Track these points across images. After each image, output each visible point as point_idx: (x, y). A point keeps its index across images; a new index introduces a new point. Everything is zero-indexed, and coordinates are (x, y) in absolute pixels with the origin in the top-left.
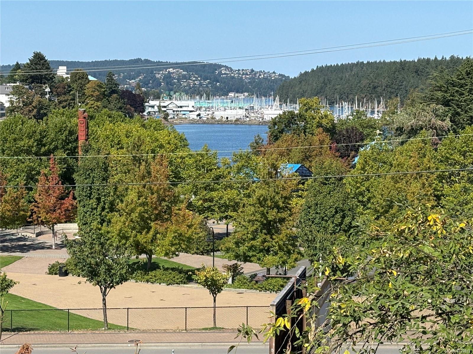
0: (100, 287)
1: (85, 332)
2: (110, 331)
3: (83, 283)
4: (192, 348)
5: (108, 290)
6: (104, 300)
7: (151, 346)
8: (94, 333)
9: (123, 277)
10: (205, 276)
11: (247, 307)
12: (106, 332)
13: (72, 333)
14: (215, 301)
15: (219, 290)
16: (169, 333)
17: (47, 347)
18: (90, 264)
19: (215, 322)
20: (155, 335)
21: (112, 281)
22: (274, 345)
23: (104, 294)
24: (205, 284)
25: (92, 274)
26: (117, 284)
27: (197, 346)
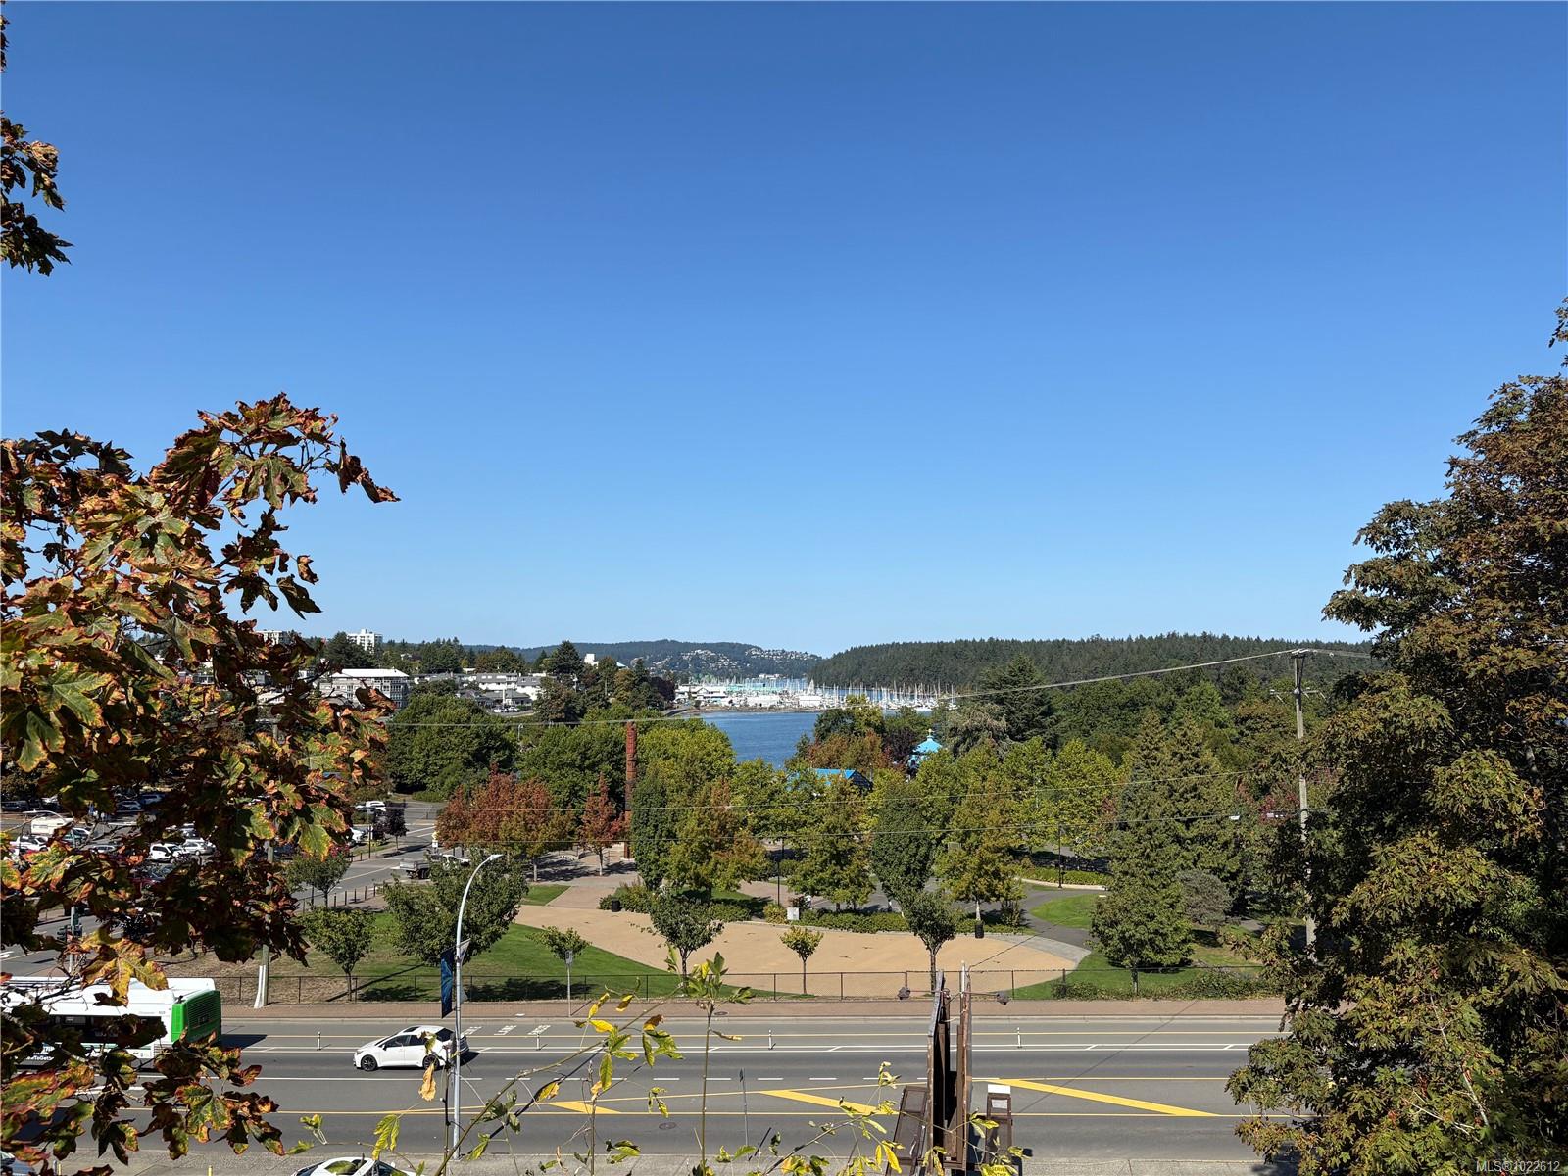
0: (681, 949)
1: (665, 1001)
4: (787, 1023)
5: (689, 951)
7: (741, 1020)
8: (676, 1003)
9: (705, 938)
10: (795, 938)
11: (842, 974)
13: (651, 1002)
14: (804, 965)
15: (810, 952)
16: (756, 1002)
18: (671, 925)
19: (805, 989)
20: (741, 1005)
21: (694, 942)
23: (684, 957)
24: (795, 947)
25: (673, 936)
26: (699, 945)
27: (791, 1021)
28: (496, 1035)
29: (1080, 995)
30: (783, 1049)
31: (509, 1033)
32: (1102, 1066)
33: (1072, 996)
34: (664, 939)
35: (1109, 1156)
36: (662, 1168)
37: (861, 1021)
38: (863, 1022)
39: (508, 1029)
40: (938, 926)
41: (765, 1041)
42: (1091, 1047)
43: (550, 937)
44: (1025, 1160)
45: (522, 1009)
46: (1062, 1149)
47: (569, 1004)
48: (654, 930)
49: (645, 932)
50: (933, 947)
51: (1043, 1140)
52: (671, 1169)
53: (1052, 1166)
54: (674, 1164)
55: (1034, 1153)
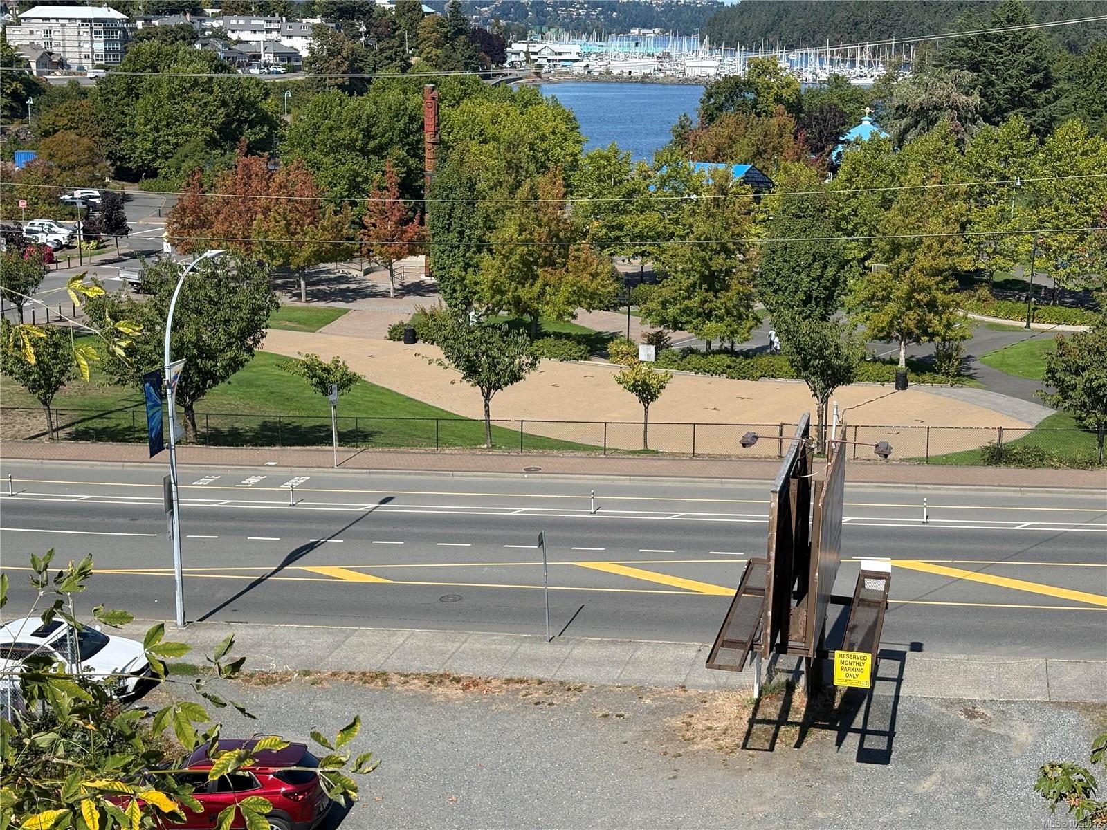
0: (482, 388)
1: (460, 452)
2: (497, 452)
3: (457, 383)
4: (617, 483)
5: (492, 392)
6: (487, 405)
7: (557, 478)
8: (474, 454)
9: (515, 375)
10: (634, 378)
11: (694, 424)
12: (491, 453)
13: (442, 452)
14: (646, 412)
15: (654, 397)
16: (580, 457)
17: (409, 474)
18: (468, 356)
19: (645, 443)
20: (562, 460)
21: (499, 380)
22: (774, 546)
23: (487, 398)
24: (634, 388)
25: (471, 371)
26: (506, 384)
27: (623, 481)
28: (238, 487)
29: (1020, 461)
30: (606, 514)
31: (256, 485)
32: (1034, 549)
33: (1008, 462)
34: (460, 374)
35: (1022, 655)
36: (439, 645)
37: (715, 484)
38: (719, 486)
39: (254, 479)
40: (829, 365)
41: (586, 503)
42: (1023, 526)
43: (307, 366)
44: (911, 656)
45: (273, 458)
46: (961, 645)
47: (335, 452)
48: (446, 362)
49: (435, 364)
50: (823, 395)
51: (937, 632)
52: (450, 647)
53: (944, 663)
54: (453, 642)
55: (924, 648)
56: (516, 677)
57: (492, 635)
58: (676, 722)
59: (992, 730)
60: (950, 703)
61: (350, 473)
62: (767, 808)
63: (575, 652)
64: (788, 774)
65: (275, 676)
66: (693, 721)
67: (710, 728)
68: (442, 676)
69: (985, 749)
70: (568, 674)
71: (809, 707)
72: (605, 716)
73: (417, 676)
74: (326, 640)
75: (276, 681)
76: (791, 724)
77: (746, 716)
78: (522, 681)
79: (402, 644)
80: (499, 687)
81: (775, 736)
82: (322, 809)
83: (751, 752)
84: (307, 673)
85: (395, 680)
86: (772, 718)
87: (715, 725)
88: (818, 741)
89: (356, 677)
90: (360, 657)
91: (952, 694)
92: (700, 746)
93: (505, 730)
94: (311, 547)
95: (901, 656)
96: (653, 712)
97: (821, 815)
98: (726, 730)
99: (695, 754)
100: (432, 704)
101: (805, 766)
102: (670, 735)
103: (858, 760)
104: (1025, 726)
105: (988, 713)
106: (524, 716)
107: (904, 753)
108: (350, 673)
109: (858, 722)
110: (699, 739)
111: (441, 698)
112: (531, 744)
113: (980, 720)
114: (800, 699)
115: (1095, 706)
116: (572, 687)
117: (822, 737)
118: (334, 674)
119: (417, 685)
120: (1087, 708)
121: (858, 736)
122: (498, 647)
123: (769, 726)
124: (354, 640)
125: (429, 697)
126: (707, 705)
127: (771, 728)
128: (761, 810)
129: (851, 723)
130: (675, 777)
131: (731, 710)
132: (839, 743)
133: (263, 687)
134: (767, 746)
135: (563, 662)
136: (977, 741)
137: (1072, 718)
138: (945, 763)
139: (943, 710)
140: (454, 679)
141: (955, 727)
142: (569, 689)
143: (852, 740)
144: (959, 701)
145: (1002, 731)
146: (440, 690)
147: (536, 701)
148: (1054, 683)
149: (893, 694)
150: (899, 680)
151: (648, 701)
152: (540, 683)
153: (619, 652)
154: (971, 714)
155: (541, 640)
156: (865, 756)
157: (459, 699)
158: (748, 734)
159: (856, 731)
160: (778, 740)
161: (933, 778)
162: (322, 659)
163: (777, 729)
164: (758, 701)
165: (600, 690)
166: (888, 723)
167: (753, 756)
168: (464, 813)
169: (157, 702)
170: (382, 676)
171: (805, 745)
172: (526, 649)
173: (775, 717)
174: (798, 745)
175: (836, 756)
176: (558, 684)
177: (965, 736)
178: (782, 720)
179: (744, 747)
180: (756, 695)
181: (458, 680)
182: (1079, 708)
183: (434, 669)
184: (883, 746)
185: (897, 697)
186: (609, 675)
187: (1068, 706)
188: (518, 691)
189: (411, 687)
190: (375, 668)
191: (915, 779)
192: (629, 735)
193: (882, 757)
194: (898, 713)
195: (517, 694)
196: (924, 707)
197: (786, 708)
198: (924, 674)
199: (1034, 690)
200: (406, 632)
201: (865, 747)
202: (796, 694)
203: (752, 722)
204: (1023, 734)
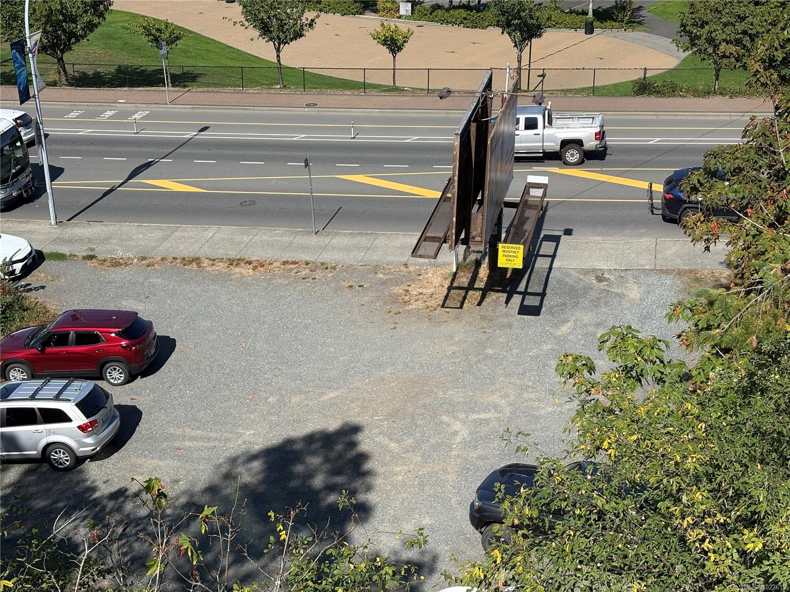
0: (274, 43)
1: (260, 91)
2: (286, 91)
3: (255, 39)
4: (371, 114)
5: (282, 46)
6: (278, 56)
7: (329, 111)
8: (270, 93)
9: (298, 33)
10: (385, 35)
11: (429, 69)
12: (282, 92)
13: (247, 92)
14: (394, 60)
15: (400, 49)
16: (346, 95)
17: (222, 109)
18: (263, 19)
19: (394, 81)
20: (332, 97)
21: (286, 37)
22: (457, 173)
23: (278, 51)
24: (384, 43)
25: (265, 30)
26: (292, 40)
27: (376, 113)
28: (97, 119)
29: (658, 92)
30: (362, 139)
31: (110, 117)
32: (659, 158)
33: (650, 94)
34: (256, 33)
35: (641, 235)
36: (238, 238)
37: (442, 114)
38: (445, 115)
39: (109, 113)
40: (526, 24)
41: (348, 130)
42: (654, 141)
43: (144, 28)
44: (564, 239)
45: (122, 96)
46: (600, 230)
47: (168, 92)
48: (246, 24)
49: (238, 25)
50: (520, 45)
51: (585, 221)
52: (246, 239)
53: (587, 243)
54: (248, 235)
55: (574, 232)
56: (290, 260)
57: (275, 230)
58: (399, 290)
59: (613, 290)
60: (586, 272)
61: (178, 109)
62: (455, 348)
63: (334, 241)
64: (471, 324)
65: (121, 261)
66: (410, 289)
67: (421, 294)
68: (238, 260)
69: (606, 304)
70: (327, 257)
71: (489, 277)
72: (351, 287)
73: (221, 260)
74: (158, 234)
75: (122, 264)
76: (476, 289)
77: (447, 284)
78: (294, 263)
79: (211, 237)
80: (279, 267)
81: (465, 298)
82: (150, 355)
83: (448, 309)
84: (144, 258)
85: (205, 263)
86: (464, 286)
87: (424, 291)
88: (494, 301)
89: (178, 261)
90: (182, 247)
91: (588, 265)
92: (414, 306)
93: (281, 297)
94: (148, 165)
95: (556, 239)
96: (384, 283)
97: (490, 351)
98: (432, 294)
99: (409, 312)
100: (231, 280)
101: (483, 318)
102: (394, 299)
103: (519, 313)
104: (636, 287)
105: (612, 278)
106: (295, 287)
107: (551, 308)
108: (174, 258)
109: (522, 287)
110: (413, 301)
111: (238, 275)
112: (299, 306)
113: (605, 283)
114: (484, 271)
115: (685, 271)
116: (329, 267)
117: (496, 298)
118: (163, 259)
119: (221, 266)
120: (680, 273)
121: (521, 296)
122: (280, 239)
123: (461, 291)
124: (177, 234)
125: (230, 275)
126: (421, 277)
127: (463, 292)
128: (450, 350)
129: (517, 287)
130: (394, 328)
131: (437, 281)
132: (507, 302)
133: (113, 268)
134: (459, 305)
135: (324, 248)
136: (601, 298)
137: (668, 281)
138: (578, 314)
139: (581, 277)
140: (247, 262)
141: (588, 289)
142: (327, 268)
143: (517, 300)
144: (593, 270)
145: (619, 291)
146: (237, 270)
147: (304, 276)
148: (660, 256)
149: (548, 266)
150: (553, 257)
151: (381, 276)
152: (307, 264)
153: (364, 241)
154: (600, 279)
155: (310, 233)
156: (524, 310)
157: (250, 276)
158: (446, 297)
159: (520, 293)
160: (467, 301)
161: (569, 324)
162: (154, 248)
163: (467, 293)
164: (455, 274)
165: (348, 268)
166: (542, 287)
167: (448, 312)
168: (250, 356)
169: (37, 280)
170: (197, 260)
171: (484, 303)
172: (300, 240)
173: (466, 285)
174: (479, 304)
175: (504, 311)
176: (320, 265)
177: (593, 294)
178: (471, 287)
179: (443, 306)
180: (454, 270)
181: (250, 263)
182: (674, 273)
183: (233, 254)
184: (537, 304)
185: (550, 268)
186: (355, 258)
187: (667, 272)
188: (291, 270)
189: (217, 268)
190: (192, 255)
191: (557, 326)
192: (366, 299)
193: (535, 311)
194: (550, 279)
195: (291, 272)
196: (568, 275)
197: (473, 279)
198: (571, 252)
199: (646, 262)
200: (214, 228)
201: (525, 304)
202: (482, 269)
203: (450, 288)
204: (634, 292)
